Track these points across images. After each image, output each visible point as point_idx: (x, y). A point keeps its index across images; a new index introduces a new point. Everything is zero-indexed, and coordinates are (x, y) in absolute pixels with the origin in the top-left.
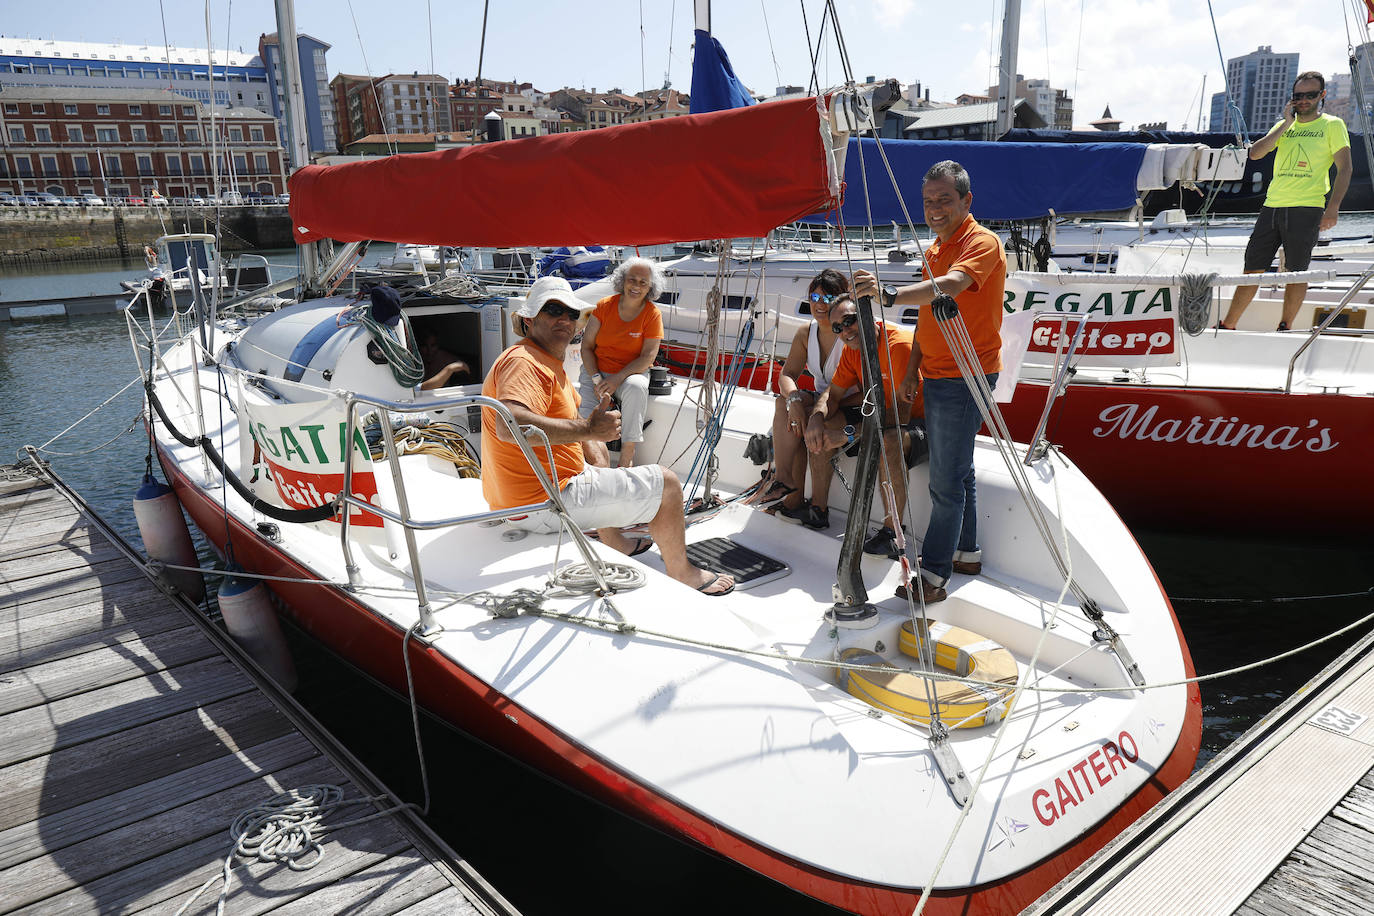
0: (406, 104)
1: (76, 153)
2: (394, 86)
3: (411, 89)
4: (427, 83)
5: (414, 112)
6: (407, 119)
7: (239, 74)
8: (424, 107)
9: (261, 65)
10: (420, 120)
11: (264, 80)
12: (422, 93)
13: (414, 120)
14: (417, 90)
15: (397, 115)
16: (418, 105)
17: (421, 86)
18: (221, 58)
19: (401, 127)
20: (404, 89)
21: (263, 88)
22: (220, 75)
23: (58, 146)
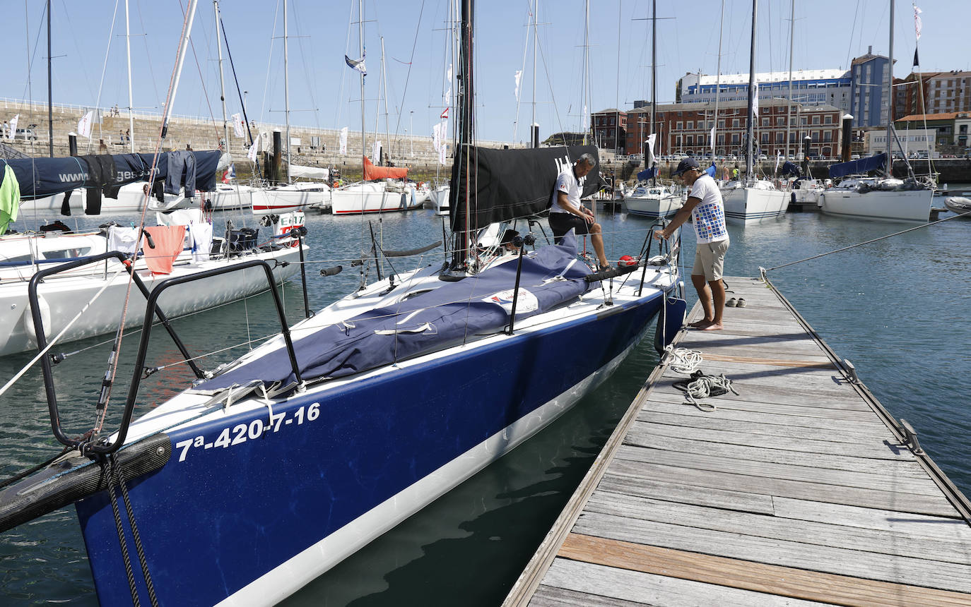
0: (943, 93)
1: (733, 133)
2: (937, 82)
3: (950, 83)
4: (964, 78)
5: (949, 98)
6: (943, 103)
7: (835, 83)
8: (957, 94)
9: (849, 76)
10: (953, 104)
11: (849, 85)
12: (958, 84)
13: (948, 103)
14: (954, 84)
15: (936, 101)
16: (954, 93)
17: (958, 81)
18: (827, 75)
19: (937, 108)
20: (944, 83)
21: (847, 90)
22: (823, 84)
23: (727, 130)
